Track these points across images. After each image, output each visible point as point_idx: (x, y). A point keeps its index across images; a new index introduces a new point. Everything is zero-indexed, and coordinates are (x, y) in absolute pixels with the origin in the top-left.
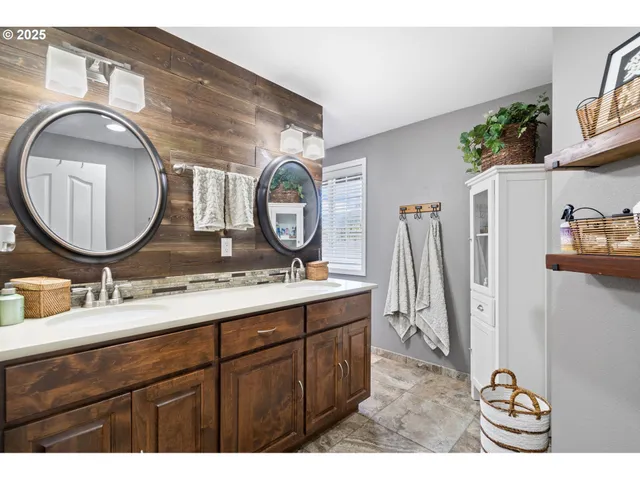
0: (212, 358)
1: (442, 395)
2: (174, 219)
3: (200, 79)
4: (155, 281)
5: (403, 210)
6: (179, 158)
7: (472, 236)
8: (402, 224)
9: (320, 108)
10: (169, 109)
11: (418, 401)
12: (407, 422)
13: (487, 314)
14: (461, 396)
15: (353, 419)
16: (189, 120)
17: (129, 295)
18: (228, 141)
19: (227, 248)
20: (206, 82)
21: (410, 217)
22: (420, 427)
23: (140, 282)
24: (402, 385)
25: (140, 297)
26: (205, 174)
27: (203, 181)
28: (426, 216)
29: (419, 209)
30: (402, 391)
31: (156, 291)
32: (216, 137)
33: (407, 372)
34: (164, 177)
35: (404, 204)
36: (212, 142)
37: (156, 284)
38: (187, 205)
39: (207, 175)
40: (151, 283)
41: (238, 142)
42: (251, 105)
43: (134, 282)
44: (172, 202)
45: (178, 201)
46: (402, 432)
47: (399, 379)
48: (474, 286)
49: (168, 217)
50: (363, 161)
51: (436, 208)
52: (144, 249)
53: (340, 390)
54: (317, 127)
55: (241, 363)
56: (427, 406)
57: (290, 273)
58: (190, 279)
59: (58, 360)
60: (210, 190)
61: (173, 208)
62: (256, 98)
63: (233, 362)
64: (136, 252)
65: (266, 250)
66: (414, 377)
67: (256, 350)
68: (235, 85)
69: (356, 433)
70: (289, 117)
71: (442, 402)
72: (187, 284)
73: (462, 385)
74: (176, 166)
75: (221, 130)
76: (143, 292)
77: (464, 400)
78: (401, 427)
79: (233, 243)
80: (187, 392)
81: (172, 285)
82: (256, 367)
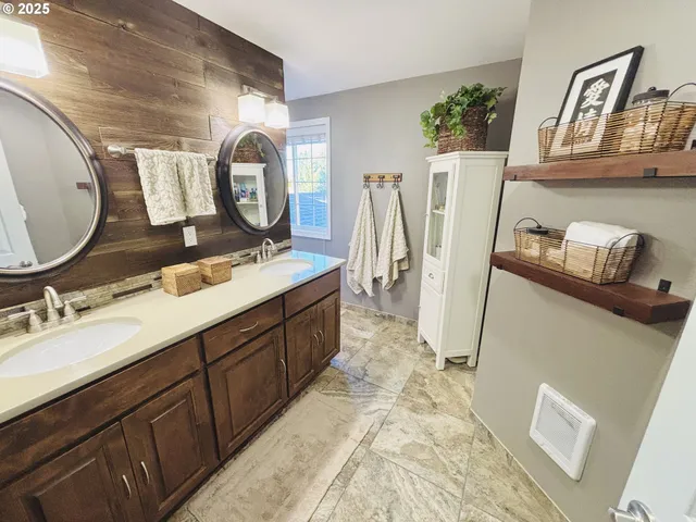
0: (198, 366)
1: (396, 340)
2: (122, 214)
3: (121, 22)
4: (114, 285)
5: (367, 178)
6: (113, 137)
7: (428, 212)
8: (366, 192)
9: (280, 61)
10: (85, 69)
11: (377, 348)
12: (371, 369)
13: (437, 282)
14: (410, 340)
15: (327, 372)
16: (116, 85)
17: (84, 306)
18: (173, 110)
19: (191, 237)
20: (130, 25)
21: (374, 185)
22: (379, 371)
23: (95, 289)
24: (364, 335)
25: (98, 306)
26: (152, 158)
27: (151, 167)
28: (388, 185)
29: (382, 178)
30: (365, 341)
31: (115, 296)
32: (157, 106)
33: (368, 322)
34: (96, 163)
35: (368, 172)
36: (153, 112)
37: (115, 288)
38: (135, 195)
39: (155, 158)
40: (109, 288)
41: (186, 111)
42: (197, 59)
43: (87, 292)
44: (115, 193)
45: (123, 192)
46: (367, 379)
47: (362, 329)
48: (426, 256)
49: (113, 213)
50: (326, 120)
51: (398, 178)
52: (92, 254)
53: (315, 355)
54: (278, 86)
55: (227, 362)
56: (385, 352)
57: (261, 253)
58: (155, 277)
59: (25, 420)
60: (161, 178)
61: (117, 202)
62: (201, 48)
63: (219, 363)
64: (83, 258)
65: (233, 233)
66: (373, 326)
67: (240, 347)
68: (173, 30)
69: (331, 385)
70: (245, 74)
71: (396, 347)
72: (152, 282)
73: (411, 329)
74: (111, 148)
75: (162, 95)
76: (102, 300)
77: (412, 343)
78: (365, 374)
79: (197, 230)
80: (178, 402)
81: (135, 286)
82: (241, 361)
